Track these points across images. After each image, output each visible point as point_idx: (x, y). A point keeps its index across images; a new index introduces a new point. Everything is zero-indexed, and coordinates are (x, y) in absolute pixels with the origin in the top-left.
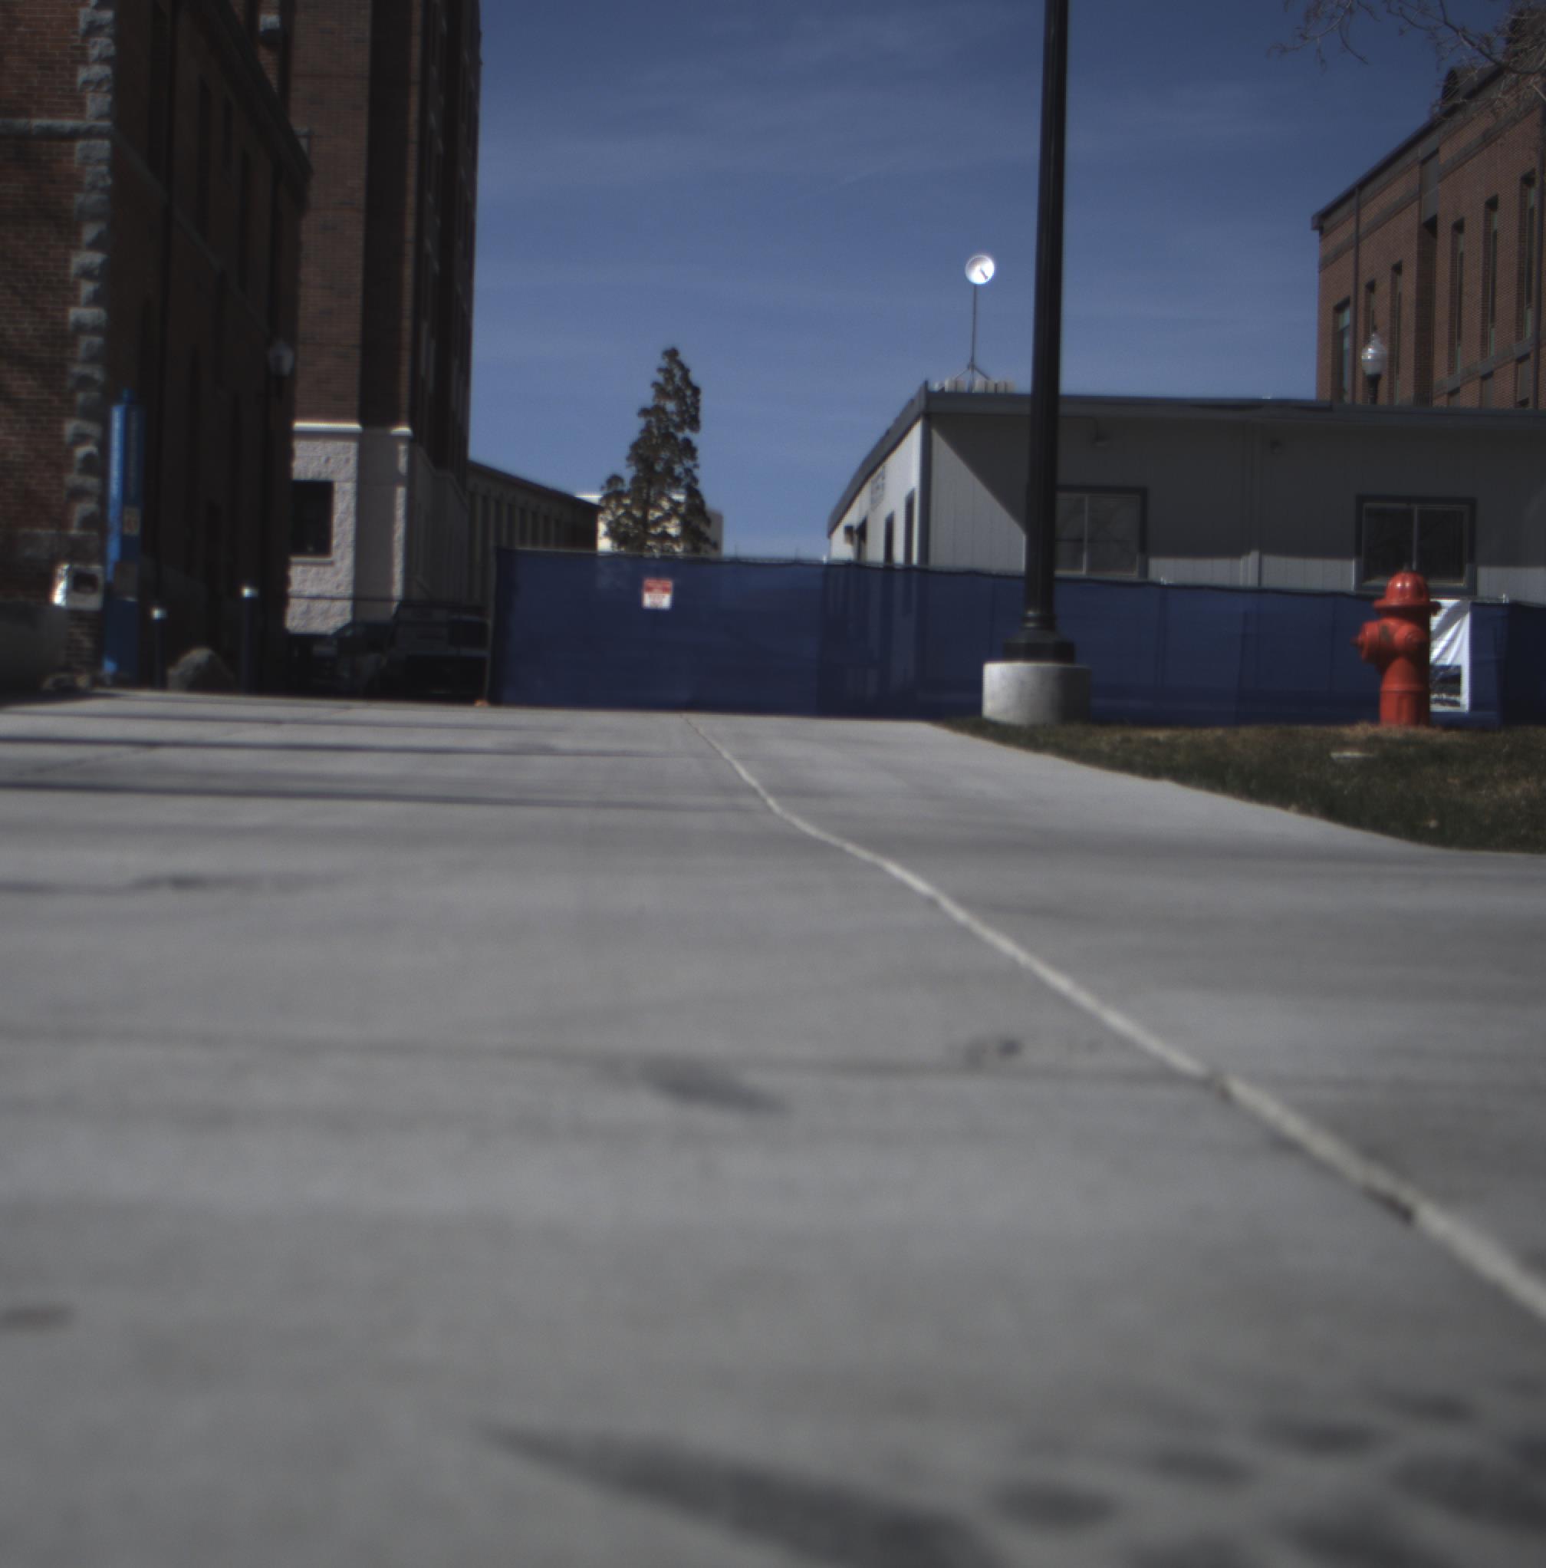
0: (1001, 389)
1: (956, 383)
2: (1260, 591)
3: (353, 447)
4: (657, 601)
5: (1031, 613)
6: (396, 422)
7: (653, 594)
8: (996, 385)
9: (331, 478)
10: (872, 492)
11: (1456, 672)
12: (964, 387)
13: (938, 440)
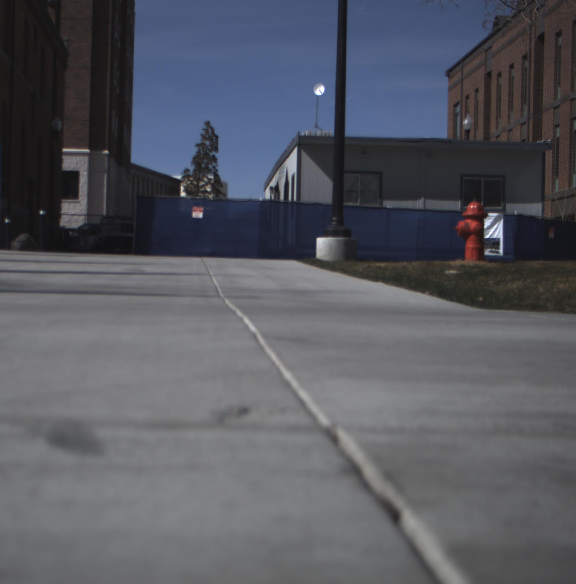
0: (327, 135)
1: (310, 133)
2: (425, 211)
3: (87, 158)
4: (198, 215)
5: (334, 219)
6: (104, 149)
7: (196, 213)
8: (325, 134)
9: (79, 170)
10: (280, 174)
11: (498, 241)
12: (313, 134)
13: (303, 153)
